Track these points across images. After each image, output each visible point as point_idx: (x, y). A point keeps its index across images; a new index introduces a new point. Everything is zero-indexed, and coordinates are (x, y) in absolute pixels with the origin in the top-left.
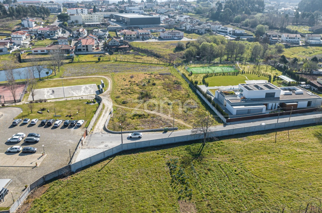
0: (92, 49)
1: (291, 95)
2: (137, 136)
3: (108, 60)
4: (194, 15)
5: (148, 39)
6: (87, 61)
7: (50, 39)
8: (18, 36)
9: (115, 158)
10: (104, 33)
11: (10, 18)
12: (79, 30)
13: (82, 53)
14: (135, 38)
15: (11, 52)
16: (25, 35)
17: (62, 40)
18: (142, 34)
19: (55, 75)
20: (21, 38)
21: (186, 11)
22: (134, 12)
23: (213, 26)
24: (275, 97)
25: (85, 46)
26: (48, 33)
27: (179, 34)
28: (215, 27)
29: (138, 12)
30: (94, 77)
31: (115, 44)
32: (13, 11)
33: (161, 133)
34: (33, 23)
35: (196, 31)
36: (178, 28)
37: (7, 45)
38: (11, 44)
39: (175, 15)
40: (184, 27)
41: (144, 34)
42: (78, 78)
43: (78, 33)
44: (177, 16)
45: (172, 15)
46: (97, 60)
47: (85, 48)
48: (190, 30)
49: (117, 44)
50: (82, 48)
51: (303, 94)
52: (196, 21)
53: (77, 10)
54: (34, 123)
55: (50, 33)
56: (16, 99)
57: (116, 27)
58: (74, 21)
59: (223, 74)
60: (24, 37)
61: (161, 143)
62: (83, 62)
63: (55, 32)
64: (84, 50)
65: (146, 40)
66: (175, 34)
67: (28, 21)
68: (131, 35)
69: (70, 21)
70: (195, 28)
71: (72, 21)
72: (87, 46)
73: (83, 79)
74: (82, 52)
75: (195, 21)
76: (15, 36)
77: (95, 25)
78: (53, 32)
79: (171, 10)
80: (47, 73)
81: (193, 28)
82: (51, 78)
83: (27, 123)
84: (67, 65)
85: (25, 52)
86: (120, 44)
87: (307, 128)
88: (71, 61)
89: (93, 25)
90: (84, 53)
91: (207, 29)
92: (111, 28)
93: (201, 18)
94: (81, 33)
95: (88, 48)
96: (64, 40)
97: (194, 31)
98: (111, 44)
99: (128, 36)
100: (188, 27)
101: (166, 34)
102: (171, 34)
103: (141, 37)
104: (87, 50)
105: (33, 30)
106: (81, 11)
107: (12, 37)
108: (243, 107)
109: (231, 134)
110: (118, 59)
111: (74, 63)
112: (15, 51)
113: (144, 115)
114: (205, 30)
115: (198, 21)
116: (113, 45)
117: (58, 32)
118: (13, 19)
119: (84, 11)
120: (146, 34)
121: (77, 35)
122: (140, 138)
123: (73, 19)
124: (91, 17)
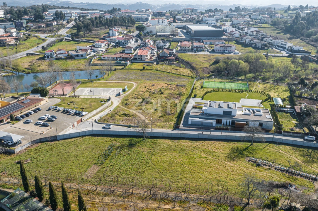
0: (145, 59)
1: (250, 115)
2: (108, 127)
3: (151, 69)
4: (269, 26)
5: (201, 51)
6: (135, 68)
7: (122, 47)
8: (99, 44)
9: (85, 137)
10: (164, 44)
11: (103, 27)
12: (145, 41)
13: (136, 61)
14: (189, 50)
15: (88, 57)
16: (105, 43)
17: (128, 49)
18: (196, 46)
19: (103, 78)
20: (101, 45)
21: (264, 22)
22: (207, 23)
23: (274, 40)
24: (232, 115)
25: (140, 56)
26: (123, 42)
27: (231, 48)
28: (275, 42)
29: (211, 23)
30: (126, 83)
31: (165, 55)
32: (107, 22)
33: (125, 128)
34: (116, 32)
35: (254, 45)
36: (239, 41)
37: (87, 51)
38: (91, 51)
39: (244, 27)
40: (244, 40)
41: (198, 46)
42: (115, 82)
43: (145, 43)
44: (246, 28)
45: (242, 27)
46: (142, 68)
47: (140, 57)
48: (249, 44)
49: (166, 56)
50: (138, 57)
51: (261, 116)
52: (262, 34)
53: (158, 20)
54: (59, 110)
55: (124, 42)
56: (64, 93)
57: (180, 39)
58: (149, 32)
59: (230, 90)
60: (103, 45)
61: (118, 134)
62: (132, 69)
63: (128, 41)
64: (139, 59)
65: (198, 52)
66: (227, 48)
67: (113, 31)
68: (185, 47)
69: (146, 32)
70: (253, 42)
71: (148, 32)
72: (141, 56)
73: (118, 84)
74: (138, 60)
75: (260, 35)
76: (97, 44)
77: (165, 36)
78: (126, 41)
79: (247, 21)
80: (97, 77)
81: (252, 42)
82: (99, 80)
83: (57, 110)
84: (119, 70)
85: (97, 58)
86: (169, 55)
87: (234, 142)
88: (123, 68)
89: (163, 35)
90: (138, 61)
91: (264, 44)
92: (176, 39)
93: (273, 30)
94: (147, 43)
95: (142, 58)
96: (129, 49)
97: (251, 45)
98: (162, 55)
99: (183, 48)
100: (247, 40)
101: (218, 48)
102: (223, 48)
103: (195, 49)
104: (141, 59)
105: (113, 39)
106: (161, 21)
107: (96, 45)
108: (198, 119)
109: (170, 136)
110: (158, 69)
111: (125, 69)
112: (91, 57)
113: (129, 115)
114: (262, 45)
115: (264, 34)
116: (163, 56)
117: (131, 41)
118: (106, 28)
119: (164, 21)
120: (200, 47)
121: (143, 45)
122: (109, 128)
123: (148, 29)
124: (165, 28)
